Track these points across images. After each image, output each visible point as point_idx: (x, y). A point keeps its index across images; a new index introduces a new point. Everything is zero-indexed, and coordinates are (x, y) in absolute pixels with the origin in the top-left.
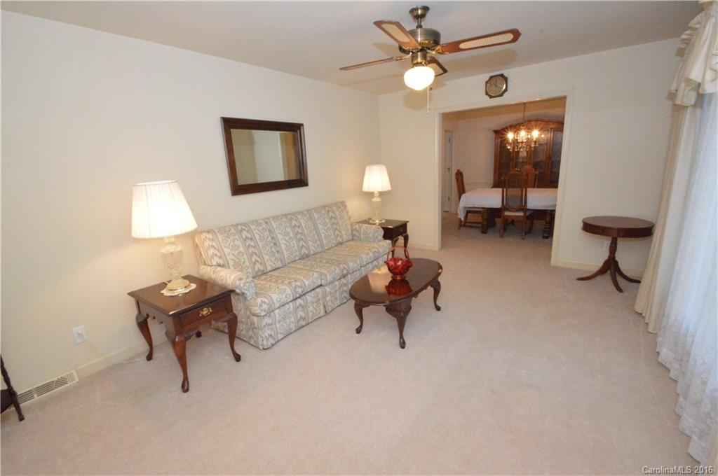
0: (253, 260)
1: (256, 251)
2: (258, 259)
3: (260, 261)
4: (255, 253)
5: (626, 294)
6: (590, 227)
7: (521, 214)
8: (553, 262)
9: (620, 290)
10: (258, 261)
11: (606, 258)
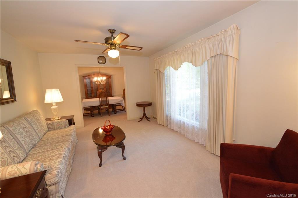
0: (12, 156)
1: (11, 150)
2: (14, 155)
3: (15, 155)
4: (11, 151)
5: (151, 121)
6: (138, 105)
7: (107, 107)
8: (128, 119)
9: (150, 121)
10: (15, 156)
11: (143, 113)
